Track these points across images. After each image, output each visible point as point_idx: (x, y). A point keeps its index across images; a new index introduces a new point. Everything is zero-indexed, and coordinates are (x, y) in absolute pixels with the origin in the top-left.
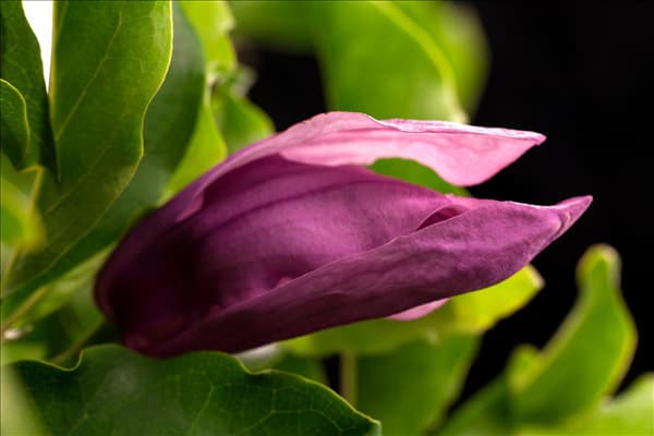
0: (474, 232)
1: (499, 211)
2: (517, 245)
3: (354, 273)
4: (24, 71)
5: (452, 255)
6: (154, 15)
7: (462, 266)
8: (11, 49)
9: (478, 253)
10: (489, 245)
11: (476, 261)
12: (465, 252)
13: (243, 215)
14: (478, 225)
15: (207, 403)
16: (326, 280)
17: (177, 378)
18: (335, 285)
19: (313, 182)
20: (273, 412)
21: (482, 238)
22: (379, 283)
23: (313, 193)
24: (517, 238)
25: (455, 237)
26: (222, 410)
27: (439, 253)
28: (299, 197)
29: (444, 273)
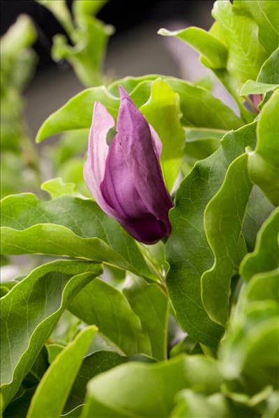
0: (126, 132)
1: (120, 123)
2: (132, 117)
3: (139, 174)
4: (68, 267)
5: (134, 142)
6: (48, 230)
7: (138, 138)
8: (60, 270)
9: (133, 132)
10: (131, 128)
11: (136, 133)
12: (133, 136)
13: (119, 204)
14: (124, 130)
15: (185, 219)
16: (141, 183)
17: (177, 227)
18: (143, 180)
19: (109, 180)
20: (190, 199)
21: (129, 130)
22: (143, 166)
23: (112, 180)
24: (129, 118)
25: (127, 139)
26: (189, 215)
27: (133, 145)
28: (113, 185)
29: (140, 144)
